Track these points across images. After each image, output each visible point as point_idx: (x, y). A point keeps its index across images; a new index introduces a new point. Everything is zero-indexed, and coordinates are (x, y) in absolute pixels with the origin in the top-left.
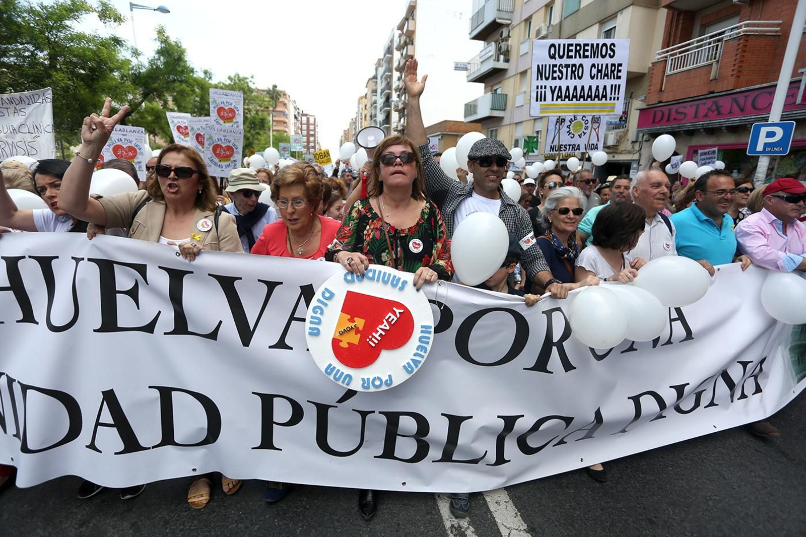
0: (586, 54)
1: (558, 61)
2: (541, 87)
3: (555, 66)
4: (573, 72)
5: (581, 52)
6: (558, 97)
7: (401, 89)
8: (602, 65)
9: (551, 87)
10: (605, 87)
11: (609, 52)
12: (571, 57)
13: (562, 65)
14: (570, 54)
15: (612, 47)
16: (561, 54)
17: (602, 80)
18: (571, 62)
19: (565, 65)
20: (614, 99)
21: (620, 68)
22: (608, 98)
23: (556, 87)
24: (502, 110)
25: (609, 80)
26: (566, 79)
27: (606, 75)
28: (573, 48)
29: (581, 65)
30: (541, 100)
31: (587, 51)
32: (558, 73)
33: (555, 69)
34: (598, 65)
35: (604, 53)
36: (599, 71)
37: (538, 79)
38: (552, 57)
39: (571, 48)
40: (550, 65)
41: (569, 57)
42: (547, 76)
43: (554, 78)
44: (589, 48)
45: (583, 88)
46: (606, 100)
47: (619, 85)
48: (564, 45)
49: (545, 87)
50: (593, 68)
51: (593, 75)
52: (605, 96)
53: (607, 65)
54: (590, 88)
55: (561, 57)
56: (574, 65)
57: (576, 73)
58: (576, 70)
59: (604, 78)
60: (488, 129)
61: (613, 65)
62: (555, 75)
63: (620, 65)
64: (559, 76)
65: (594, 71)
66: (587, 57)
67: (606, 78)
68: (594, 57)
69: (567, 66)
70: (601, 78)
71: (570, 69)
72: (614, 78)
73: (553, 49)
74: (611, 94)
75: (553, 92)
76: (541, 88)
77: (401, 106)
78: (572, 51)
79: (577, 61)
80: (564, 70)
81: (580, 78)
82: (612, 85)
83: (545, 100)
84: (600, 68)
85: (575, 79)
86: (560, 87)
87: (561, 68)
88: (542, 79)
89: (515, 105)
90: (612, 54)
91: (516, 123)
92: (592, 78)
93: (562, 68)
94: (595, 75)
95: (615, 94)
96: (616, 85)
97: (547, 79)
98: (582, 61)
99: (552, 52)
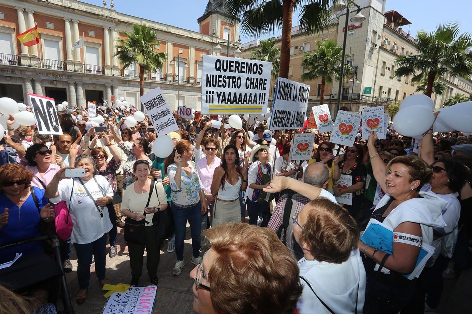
0: (243, 70)
1: (222, 73)
2: (210, 92)
3: (220, 76)
4: (233, 82)
5: (240, 68)
6: (223, 100)
8: (254, 79)
9: (217, 93)
10: (256, 95)
11: (259, 70)
12: (232, 71)
13: (225, 76)
14: (232, 68)
15: (261, 67)
16: (225, 68)
17: (254, 89)
18: (232, 74)
19: (228, 76)
20: (262, 104)
21: (265, 82)
22: (258, 103)
23: (221, 93)
25: (259, 90)
26: (229, 87)
27: (256, 86)
28: (234, 64)
29: (239, 78)
30: (210, 103)
31: (244, 67)
32: (223, 82)
33: (220, 79)
34: (251, 78)
35: (255, 71)
36: (252, 83)
37: (207, 86)
38: (218, 69)
39: (232, 64)
40: (216, 76)
41: (231, 71)
42: (214, 84)
43: (219, 86)
44: (245, 65)
45: (240, 94)
46: (256, 104)
47: (265, 94)
48: (227, 61)
49: (213, 92)
50: (248, 80)
51: (247, 86)
52: (255, 101)
53: (257, 79)
54: (246, 94)
55: (225, 70)
56: (234, 77)
57: (236, 83)
58: (236, 82)
59: (255, 89)
61: (261, 79)
62: (220, 84)
63: (266, 80)
64: (223, 84)
65: (249, 83)
66: (243, 72)
67: (256, 88)
68: (249, 73)
69: (229, 78)
70: (253, 89)
71: (231, 80)
72: (262, 89)
73: (218, 63)
74: (260, 100)
75: (219, 97)
78: (232, 66)
79: (236, 74)
80: (227, 80)
81: (239, 87)
82: (260, 94)
83: (213, 103)
84: (252, 81)
85: (235, 88)
86: (224, 93)
87: (224, 79)
88: (210, 86)
90: (260, 72)
92: (247, 88)
93: (226, 78)
94: (249, 85)
95: (262, 100)
96: (263, 94)
97: (214, 86)
98: (240, 75)
99: (218, 65)
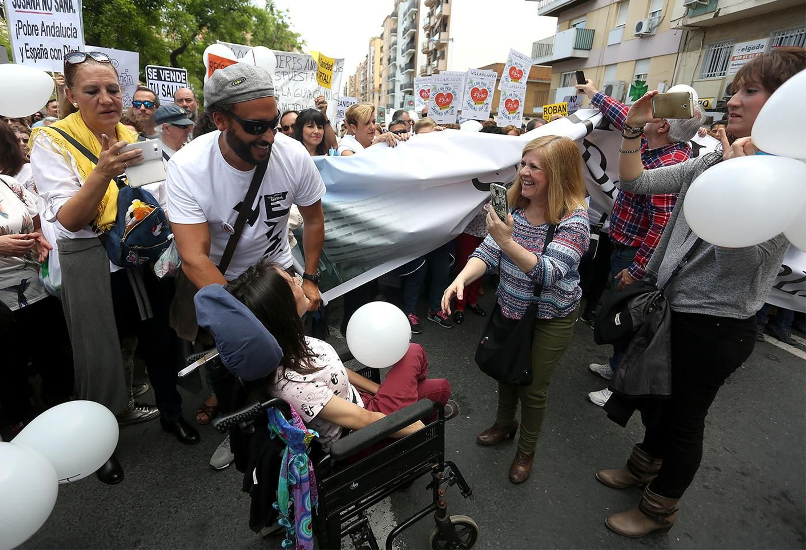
7: (433, 27)
24: (587, 50)
60: (562, 73)
77: (432, 47)
89: (606, 44)
91: (606, 66)
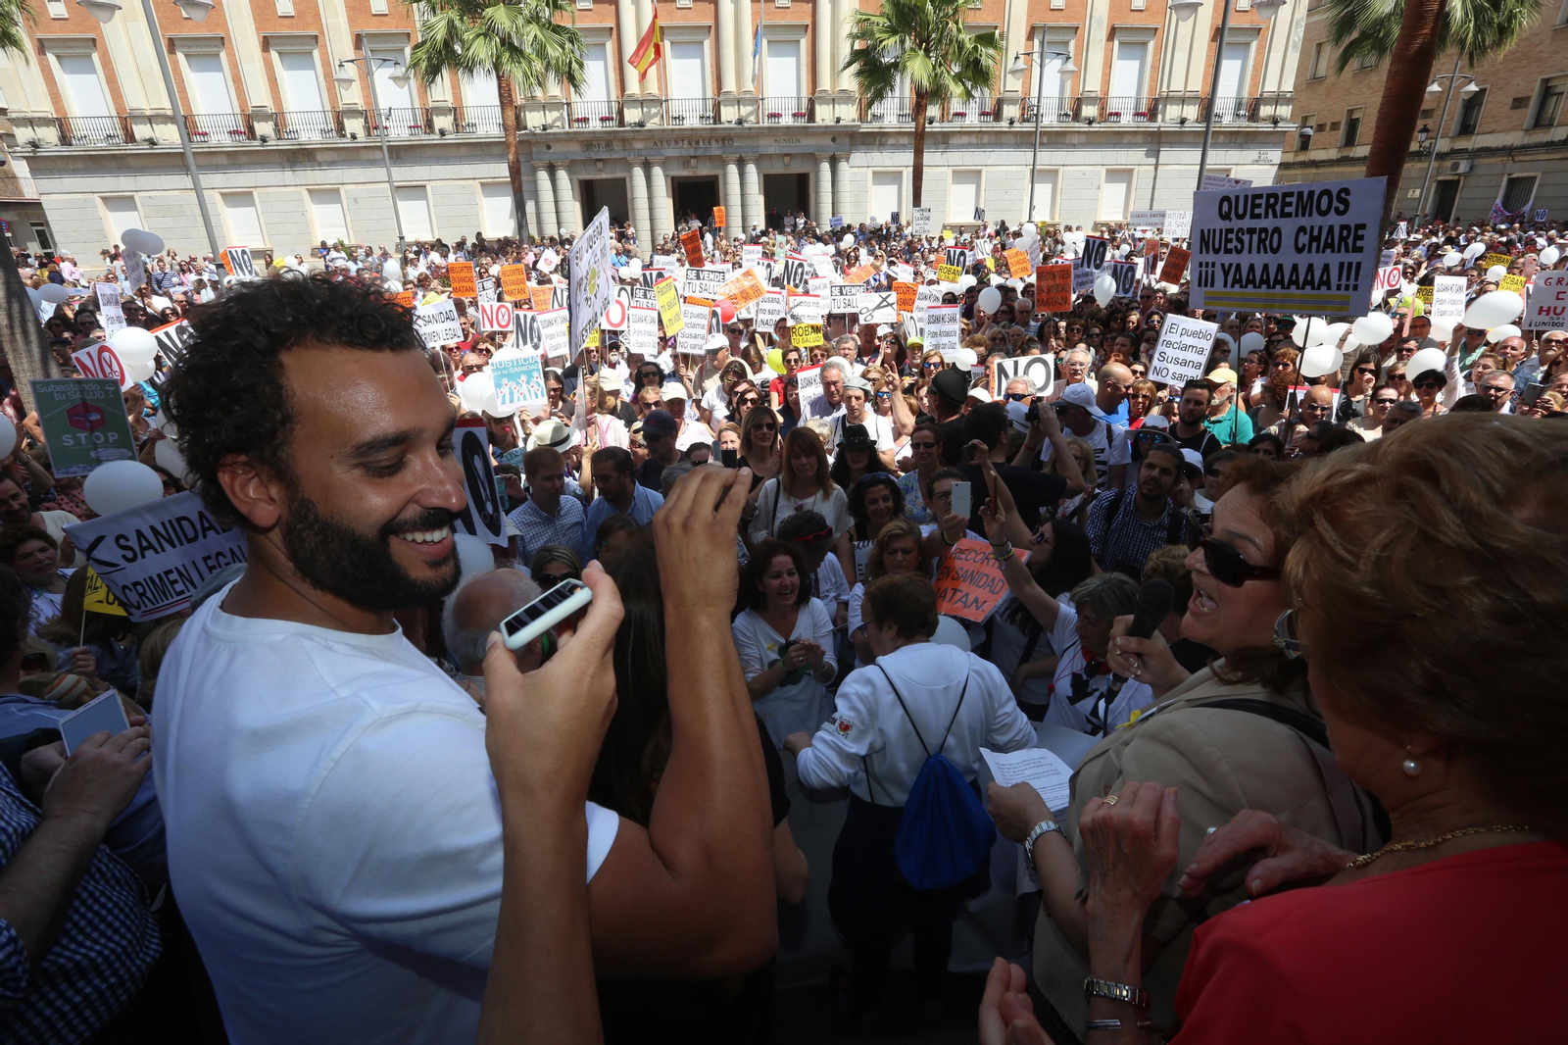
0: (1287, 210)
1: (1236, 224)
2: (1207, 264)
3: (1229, 231)
4: (1261, 241)
5: (1278, 207)
6: (1235, 281)
8: (1320, 228)
9: (1223, 265)
10: (1326, 268)
11: (1335, 204)
12: (1259, 216)
13: (1242, 229)
14: (1257, 211)
15: (1343, 195)
16: (1241, 211)
17: (1320, 254)
18: (1259, 224)
19: (1247, 229)
20: (1347, 289)
21: (1360, 232)
22: (1333, 287)
23: (1231, 265)
25: (1336, 255)
26: (1250, 252)
27: (1329, 246)
28: (1263, 201)
29: (1277, 230)
30: (1206, 286)
31: (1290, 204)
32: (1235, 243)
33: (1230, 236)
34: (1312, 228)
35: (1324, 207)
36: (1312, 239)
37: (1201, 252)
38: (1225, 217)
39: (1257, 201)
40: (1221, 230)
41: (1254, 216)
42: (1217, 246)
43: (1228, 251)
44: (1294, 200)
45: (1280, 268)
46: (1329, 288)
47: (1359, 265)
48: (1247, 196)
49: (1213, 264)
50: (1302, 234)
51: (1300, 245)
52: (1326, 283)
53: (1331, 228)
54: (1295, 268)
55: (1240, 217)
56: (1264, 230)
57: (1268, 243)
58: (1267, 241)
59: (1324, 252)
61: (1345, 227)
62: (1230, 246)
63: (1363, 227)
64: (1236, 247)
65: (1304, 239)
66: (1289, 215)
67: (1329, 250)
68: (1303, 215)
69: (1251, 231)
70: (1318, 251)
71: (1255, 237)
72: (1346, 252)
73: (1226, 204)
74: (1340, 280)
75: (1226, 273)
76: (1207, 266)
78: (1259, 206)
79: (1268, 223)
80: (1246, 238)
81: (1275, 251)
82: (1342, 264)
83: (1212, 285)
84: (1315, 233)
85: (1266, 252)
86: (1238, 266)
87: (1240, 234)
88: (1208, 252)
90: (1342, 208)
93: (1243, 234)
94: (1304, 245)
95: (1348, 280)
96: (1350, 264)
97: (1216, 251)
98: (1280, 222)
99: (1225, 207)
